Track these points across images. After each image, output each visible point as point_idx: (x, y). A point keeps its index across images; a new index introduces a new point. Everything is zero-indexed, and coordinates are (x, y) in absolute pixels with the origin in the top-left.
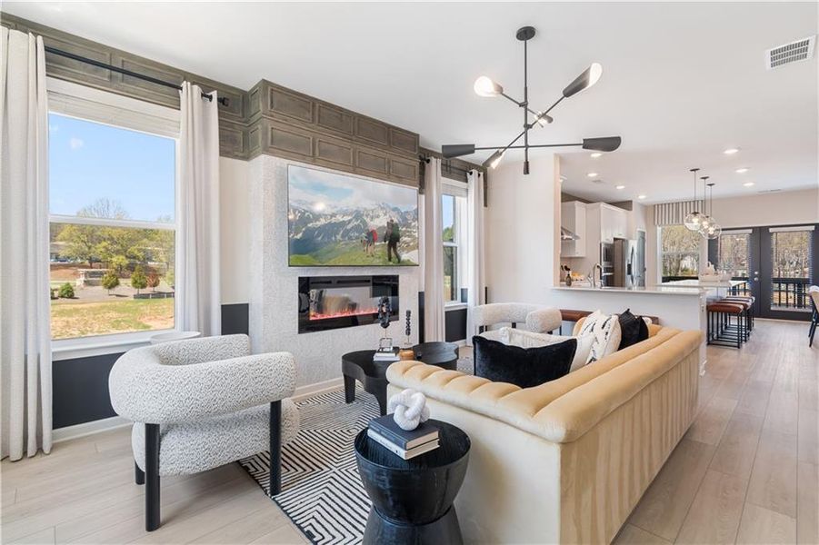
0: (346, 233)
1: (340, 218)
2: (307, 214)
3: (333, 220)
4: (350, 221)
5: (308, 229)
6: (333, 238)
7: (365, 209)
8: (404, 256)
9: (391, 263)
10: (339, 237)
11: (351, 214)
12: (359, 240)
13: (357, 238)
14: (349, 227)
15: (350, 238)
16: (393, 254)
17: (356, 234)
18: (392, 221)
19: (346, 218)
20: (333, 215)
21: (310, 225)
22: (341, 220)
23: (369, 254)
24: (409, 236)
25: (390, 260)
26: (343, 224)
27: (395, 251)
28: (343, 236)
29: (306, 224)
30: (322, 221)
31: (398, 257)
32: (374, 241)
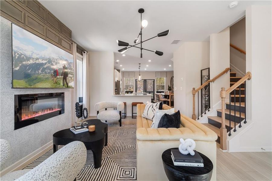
0: (44, 70)
1: (40, 61)
2: (22, 56)
3: (37, 62)
4: (46, 63)
5: (23, 65)
6: (37, 72)
7: (53, 58)
8: (70, 84)
9: (64, 87)
10: (40, 71)
11: (46, 60)
12: (50, 74)
13: (49, 73)
14: (45, 66)
15: (46, 73)
16: (65, 83)
17: (49, 71)
18: (65, 66)
19: (44, 62)
20: (37, 59)
21: (24, 63)
22: (41, 62)
23: (55, 82)
24: (72, 74)
25: (64, 85)
26: (42, 64)
27: (66, 81)
28: (42, 71)
29: (22, 62)
30: (31, 62)
31: (67, 84)
32: (57, 75)
